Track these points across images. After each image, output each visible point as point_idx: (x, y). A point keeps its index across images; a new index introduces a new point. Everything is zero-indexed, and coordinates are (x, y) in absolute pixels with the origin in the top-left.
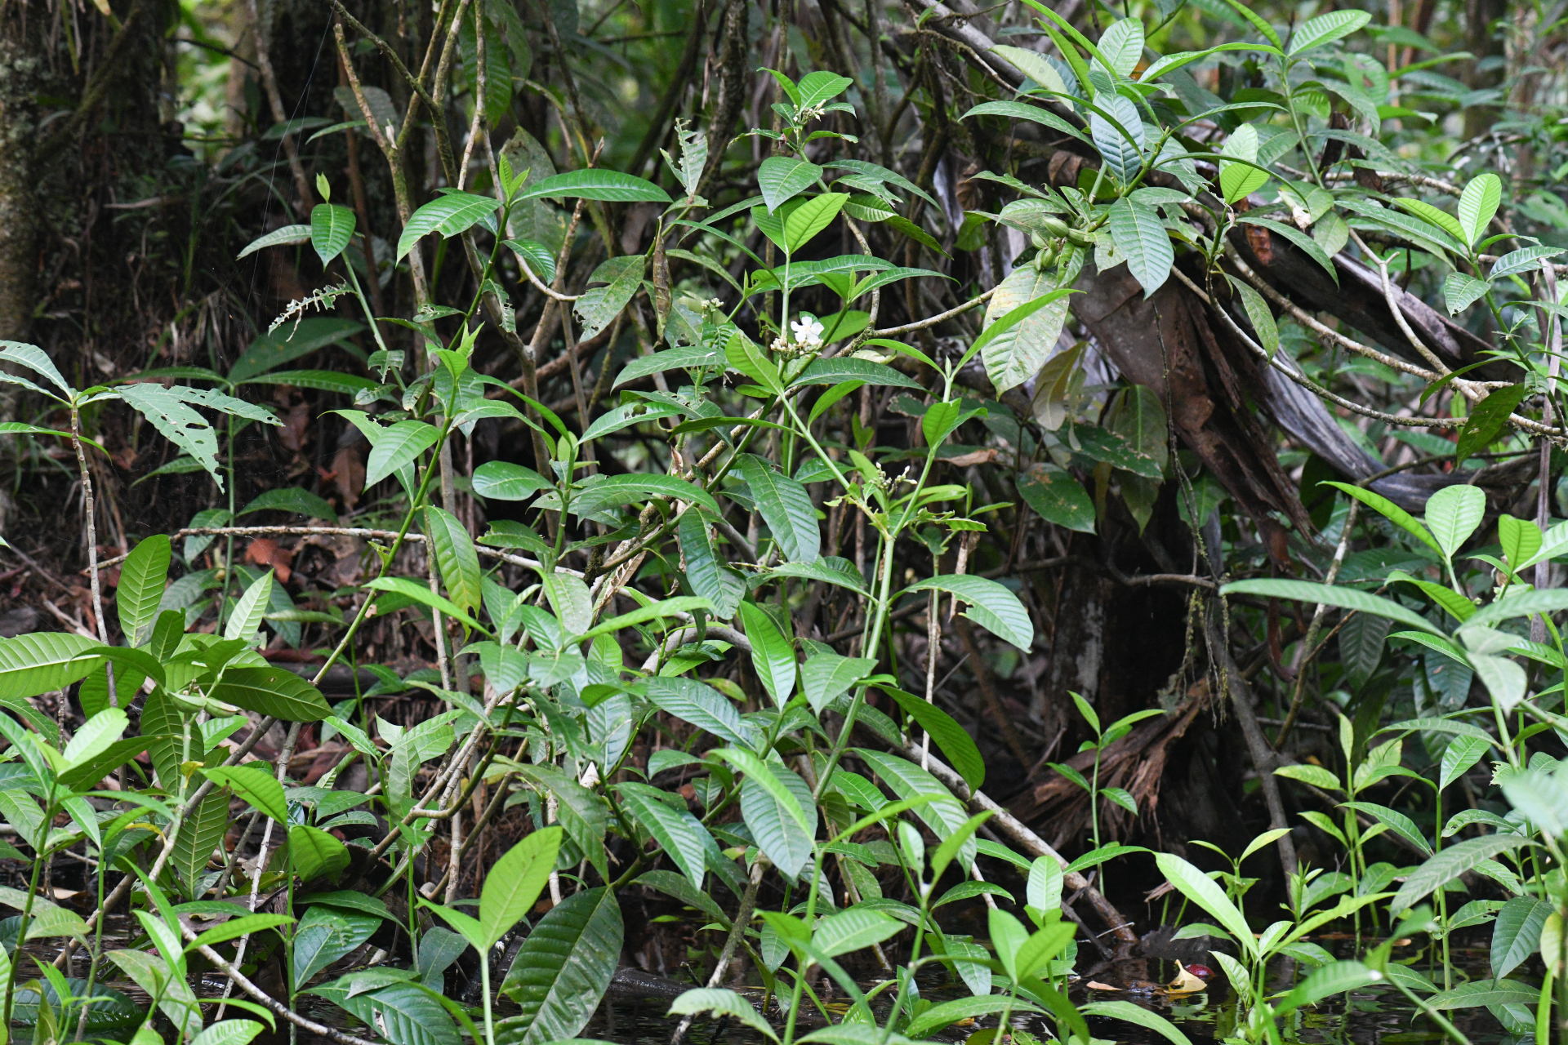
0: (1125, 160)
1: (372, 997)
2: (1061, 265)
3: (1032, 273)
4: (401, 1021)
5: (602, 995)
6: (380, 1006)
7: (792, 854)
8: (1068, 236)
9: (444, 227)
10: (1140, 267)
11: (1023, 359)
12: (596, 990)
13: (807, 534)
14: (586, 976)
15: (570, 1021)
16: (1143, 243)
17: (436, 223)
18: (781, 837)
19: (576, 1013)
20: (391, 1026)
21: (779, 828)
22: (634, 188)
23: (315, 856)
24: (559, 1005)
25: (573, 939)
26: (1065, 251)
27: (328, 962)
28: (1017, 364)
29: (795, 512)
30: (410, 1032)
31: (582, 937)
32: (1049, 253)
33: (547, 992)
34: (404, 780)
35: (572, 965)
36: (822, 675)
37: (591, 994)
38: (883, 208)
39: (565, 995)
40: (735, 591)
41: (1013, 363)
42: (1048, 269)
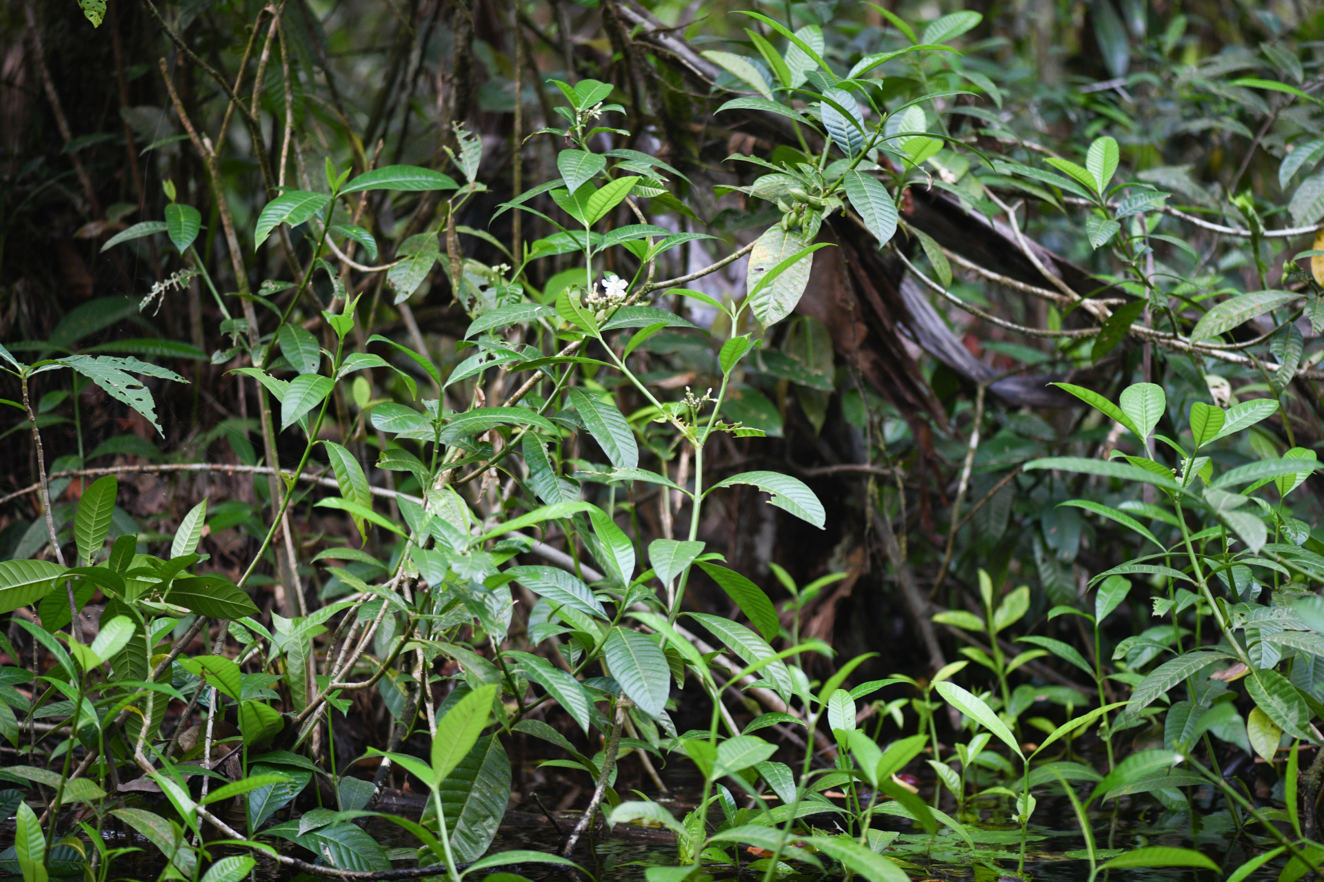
0: (850, 140)
1: (317, 834)
2: (805, 225)
3: (779, 232)
4: (343, 850)
5: (500, 821)
6: (325, 840)
7: (654, 699)
8: (807, 202)
9: (290, 218)
10: (874, 224)
11: (781, 300)
12: (495, 817)
13: (628, 447)
14: (486, 807)
15: (477, 843)
16: (873, 205)
17: (282, 216)
18: (642, 686)
19: (481, 836)
20: (335, 855)
21: (640, 679)
22: (430, 179)
23: (257, 725)
24: (466, 831)
25: (472, 778)
26: (807, 213)
27: (275, 808)
28: (776, 305)
29: (615, 430)
30: (350, 859)
31: (479, 776)
32: (794, 216)
33: (456, 822)
34: (299, 662)
35: (473, 798)
36: (665, 556)
37: (491, 821)
38: (656, 186)
39: (471, 822)
40: (571, 495)
41: (773, 304)
42: (795, 229)
